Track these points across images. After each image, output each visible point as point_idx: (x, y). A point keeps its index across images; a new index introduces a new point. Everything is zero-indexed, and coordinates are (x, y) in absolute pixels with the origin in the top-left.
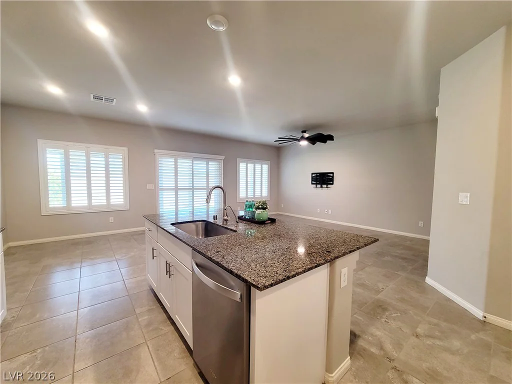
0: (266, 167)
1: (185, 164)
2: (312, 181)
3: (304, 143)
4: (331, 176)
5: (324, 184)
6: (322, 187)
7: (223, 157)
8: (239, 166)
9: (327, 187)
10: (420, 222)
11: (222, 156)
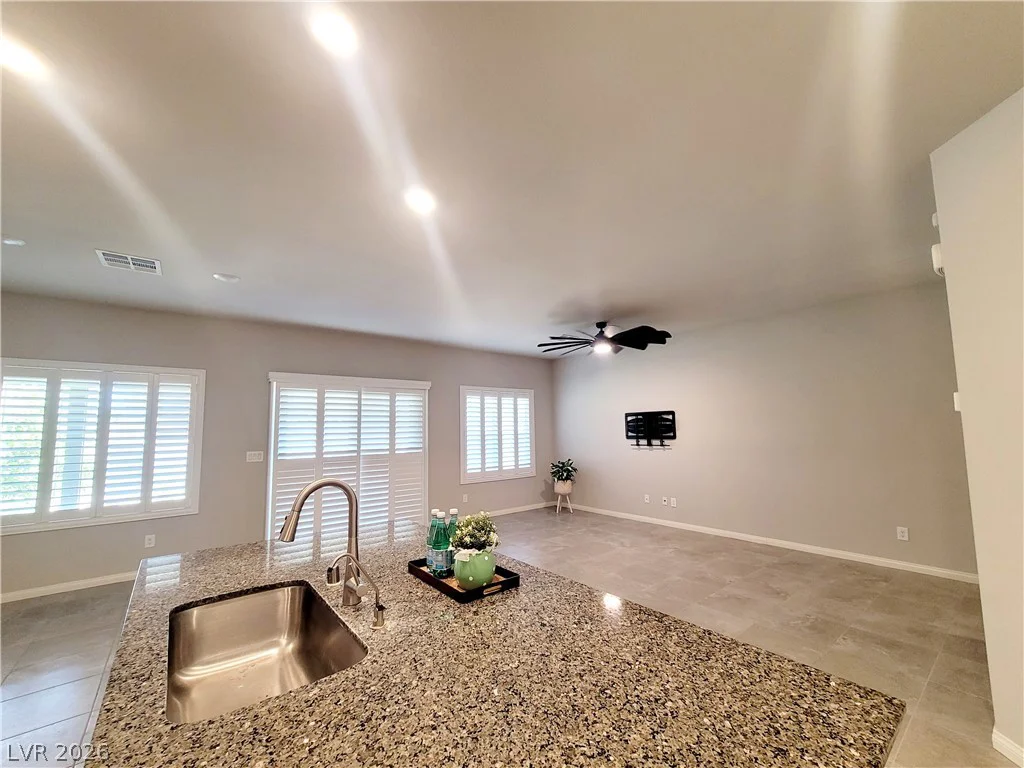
0: (524, 404)
1: (340, 400)
2: (628, 431)
3: (603, 349)
4: (668, 420)
5: (656, 438)
6: (649, 444)
7: (427, 385)
8: (465, 403)
9: (662, 445)
10: (899, 529)
11: (425, 383)
